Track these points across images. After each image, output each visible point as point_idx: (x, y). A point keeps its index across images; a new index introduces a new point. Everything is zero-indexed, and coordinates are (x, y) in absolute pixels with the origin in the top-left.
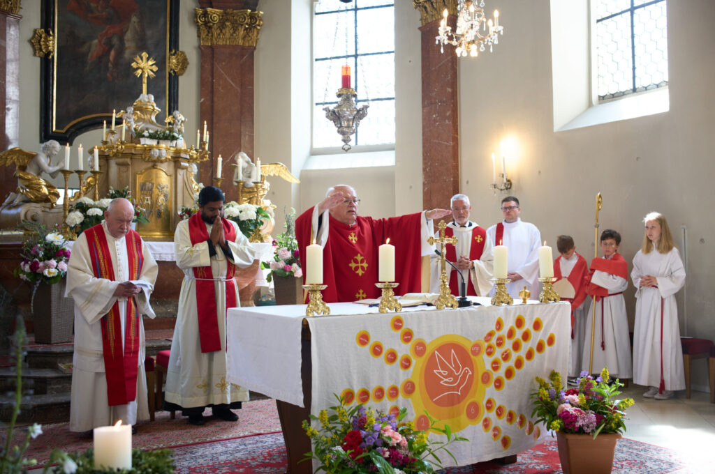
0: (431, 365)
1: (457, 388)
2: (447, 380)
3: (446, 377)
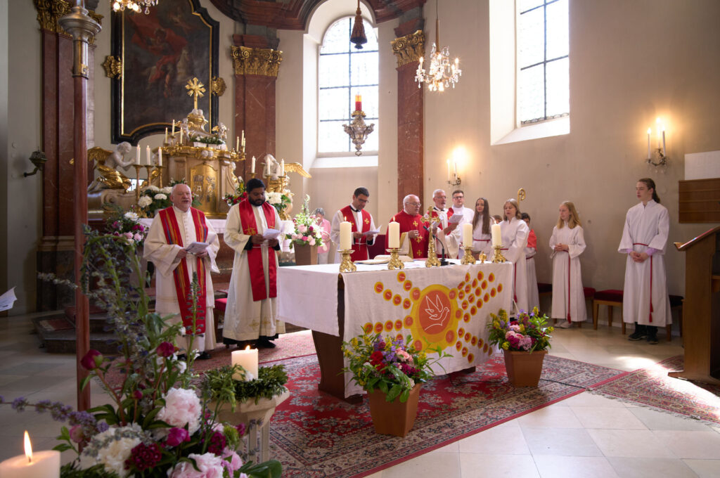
0: (423, 306)
1: (439, 322)
2: (433, 316)
3: (433, 314)
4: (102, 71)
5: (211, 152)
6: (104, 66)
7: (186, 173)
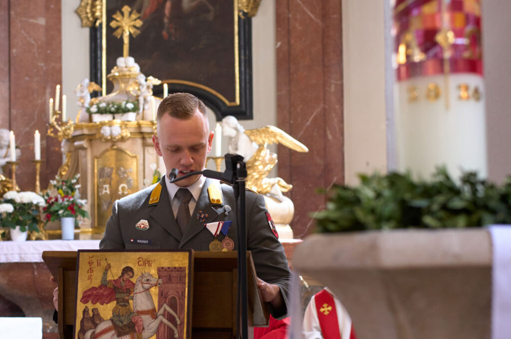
4: (76, 20)
5: (115, 127)
6: (77, 12)
7: (89, 166)
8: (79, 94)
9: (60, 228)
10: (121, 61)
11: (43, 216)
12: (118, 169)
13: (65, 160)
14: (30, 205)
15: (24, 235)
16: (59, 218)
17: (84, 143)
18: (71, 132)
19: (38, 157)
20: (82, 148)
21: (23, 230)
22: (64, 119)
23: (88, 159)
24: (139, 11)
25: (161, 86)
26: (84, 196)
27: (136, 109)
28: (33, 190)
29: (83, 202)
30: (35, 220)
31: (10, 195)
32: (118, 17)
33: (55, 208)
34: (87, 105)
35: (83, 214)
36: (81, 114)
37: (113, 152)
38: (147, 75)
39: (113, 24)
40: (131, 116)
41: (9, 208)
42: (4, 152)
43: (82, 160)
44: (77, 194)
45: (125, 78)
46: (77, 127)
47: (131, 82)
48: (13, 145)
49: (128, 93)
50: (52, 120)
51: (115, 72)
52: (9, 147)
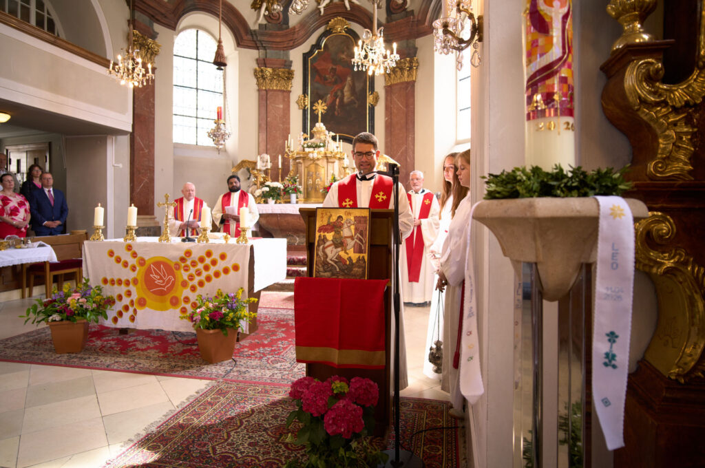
0: (149, 271)
1: (164, 287)
2: (159, 281)
4: (296, 106)
5: (314, 154)
6: (297, 103)
7: (303, 171)
8: (299, 139)
9: (290, 198)
10: (317, 125)
11: (282, 193)
12: (316, 173)
13: (291, 168)
14: (277, 188)
15: (274, 201)
16: (289, 194)
17: (301, 161)
18: (295, 156)
19: (280, 166)
20: (300, 163)
21: (273, 199)
22: (292, 149)
23: (302, 168)
24: (325, 102)
25: (336, 136)
26: (300, 184)
27: (324, 146)
28: (278, 181)
29: (300, 187)
30: (279, 195)
31: (267, 183)
32: (316, 104)
33: (288, 189)
34: (302, 144)
35: (300, 192)
36: (300, 148)
37: (314, 165)
38: (329, 131)
39: (314, 108)
40: (322, 149)
41: (267, 189)
42: (265, 164)
43: (299, 168)
44: (297, 183)
45: (319, 132)
46: (298, 154)
47: (322, 134)
48: (269, 161)
49: (320, 139)
50: (287, 150)
51: (314, 129)
52: (267, 162)
